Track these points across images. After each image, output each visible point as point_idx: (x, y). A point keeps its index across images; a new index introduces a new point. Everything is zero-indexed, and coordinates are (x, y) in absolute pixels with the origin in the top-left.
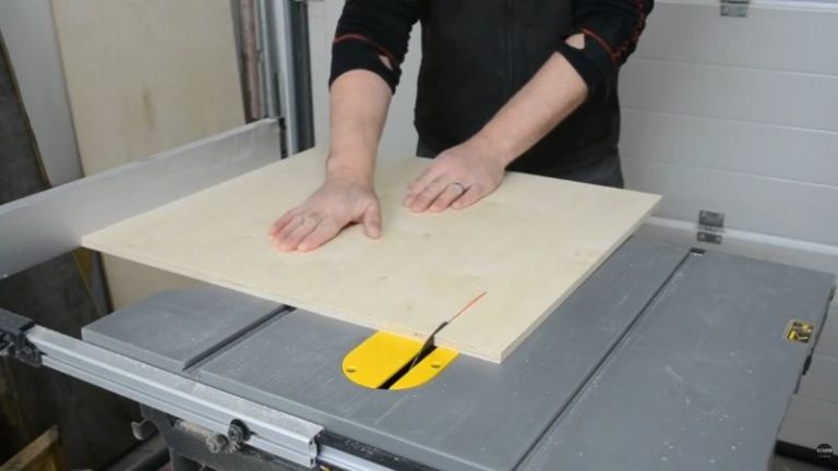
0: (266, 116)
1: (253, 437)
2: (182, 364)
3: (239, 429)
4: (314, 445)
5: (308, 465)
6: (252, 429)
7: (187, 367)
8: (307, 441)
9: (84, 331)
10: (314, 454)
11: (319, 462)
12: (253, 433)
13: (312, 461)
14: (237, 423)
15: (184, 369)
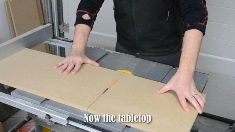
0: (48, 23)
1: (51, 118)
2: (40, 103)
3: (48, 116)
4: (67, 120)
5: (66, 125)
6: (51, 116)
7: (41, 103)
8: (65, 119)
9: (11, 93)
10: (67, 122)
11: (68, 124)
12: (51, 117)
13: (66, 124)
14: (47, 115)
15: (40, 104)
